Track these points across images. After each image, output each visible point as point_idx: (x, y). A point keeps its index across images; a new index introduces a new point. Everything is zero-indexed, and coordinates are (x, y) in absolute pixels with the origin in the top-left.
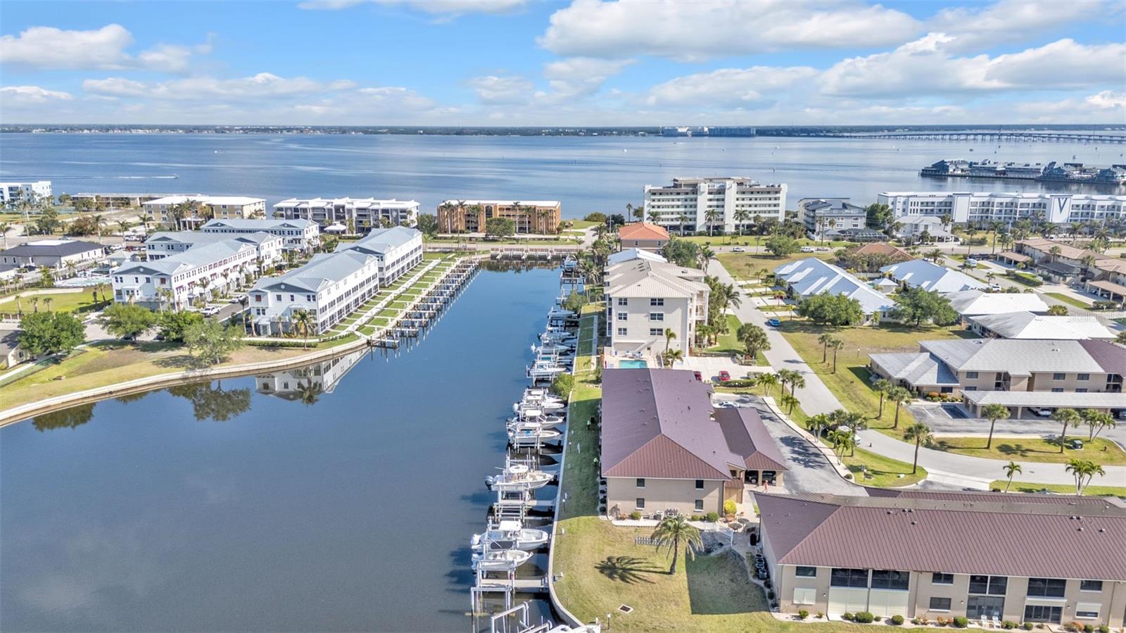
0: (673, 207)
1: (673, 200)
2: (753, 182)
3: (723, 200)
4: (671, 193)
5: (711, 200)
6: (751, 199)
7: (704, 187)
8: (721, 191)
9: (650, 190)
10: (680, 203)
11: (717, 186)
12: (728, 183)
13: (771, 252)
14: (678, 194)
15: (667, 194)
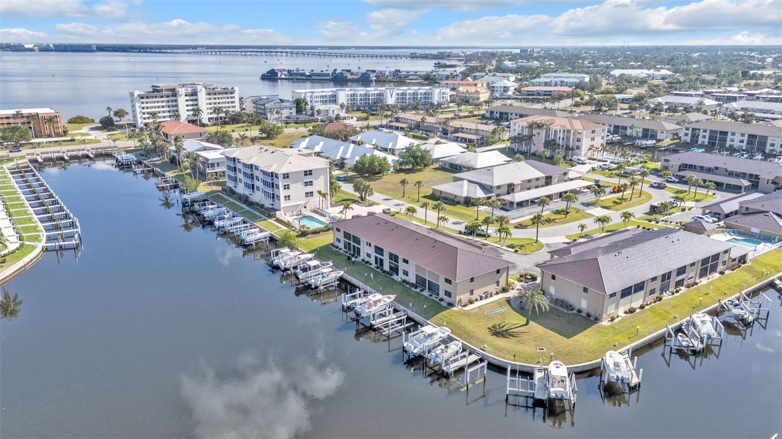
0: (159, 107)
1: (158, 102)
2: (215, 86)
3: (196, 100)
4: (156, 97)
5: (187, 101)
6: (215, 99)
7: (182, 91)
8: (194, 93)
9: (139, 95)
10: (164, 104)
11: (190, 90)
12: (199, 87)
13: (264, 135)
14: (162, 97)
15: (153, 97)
